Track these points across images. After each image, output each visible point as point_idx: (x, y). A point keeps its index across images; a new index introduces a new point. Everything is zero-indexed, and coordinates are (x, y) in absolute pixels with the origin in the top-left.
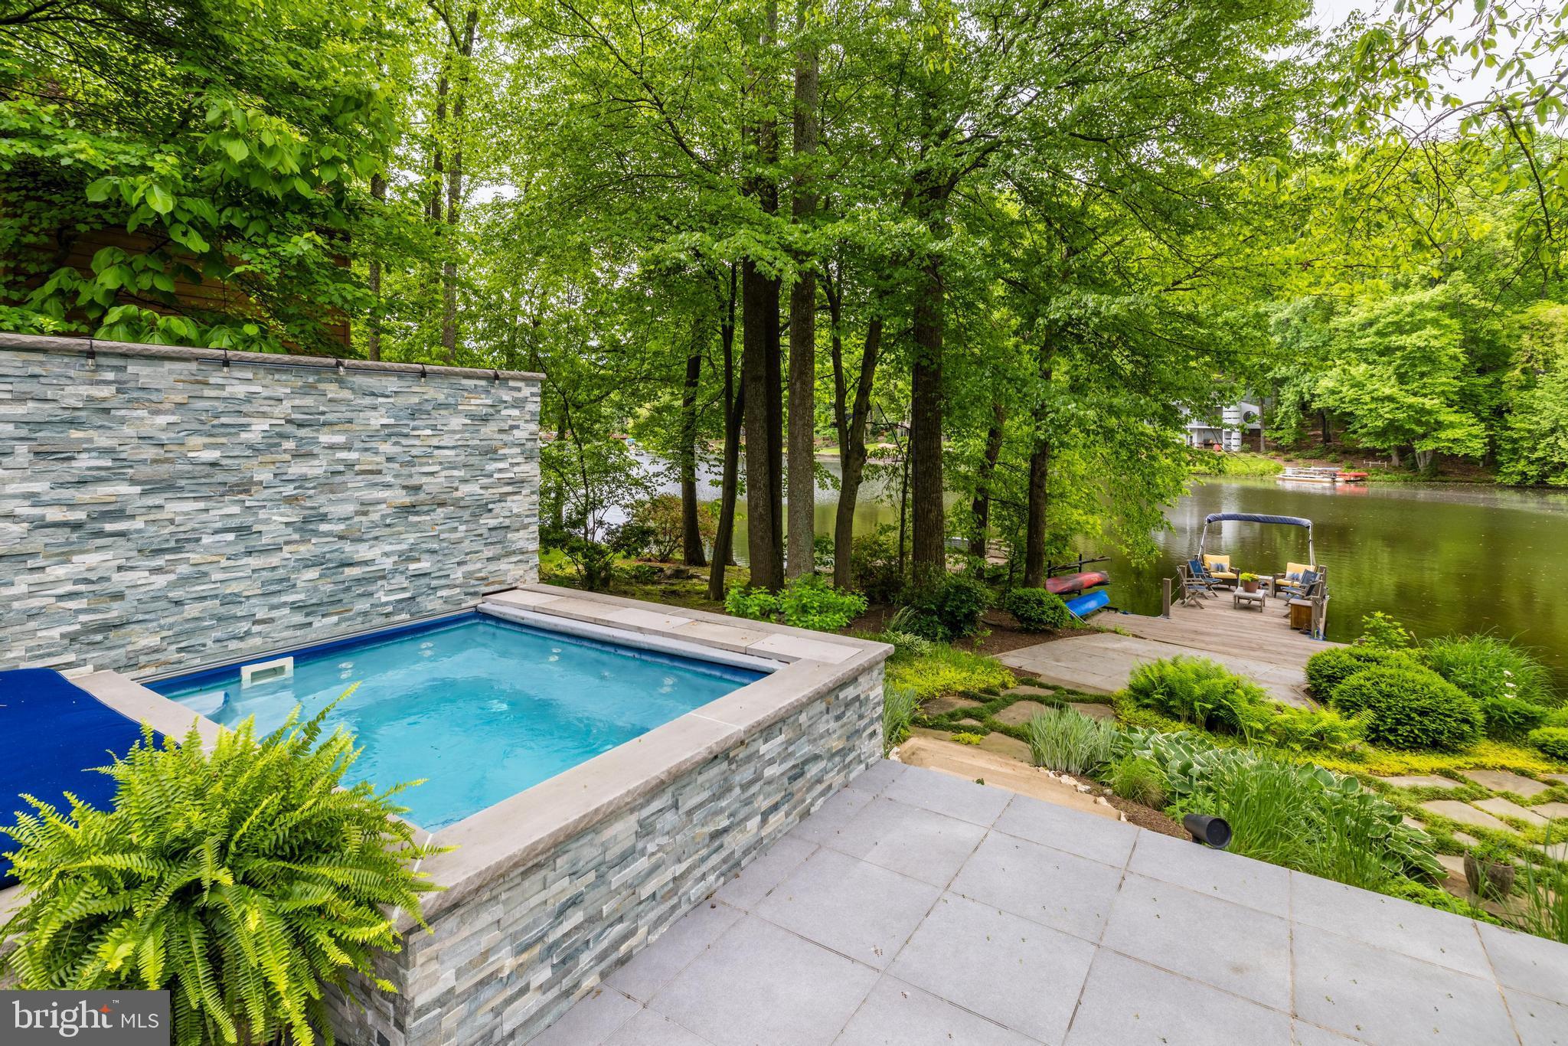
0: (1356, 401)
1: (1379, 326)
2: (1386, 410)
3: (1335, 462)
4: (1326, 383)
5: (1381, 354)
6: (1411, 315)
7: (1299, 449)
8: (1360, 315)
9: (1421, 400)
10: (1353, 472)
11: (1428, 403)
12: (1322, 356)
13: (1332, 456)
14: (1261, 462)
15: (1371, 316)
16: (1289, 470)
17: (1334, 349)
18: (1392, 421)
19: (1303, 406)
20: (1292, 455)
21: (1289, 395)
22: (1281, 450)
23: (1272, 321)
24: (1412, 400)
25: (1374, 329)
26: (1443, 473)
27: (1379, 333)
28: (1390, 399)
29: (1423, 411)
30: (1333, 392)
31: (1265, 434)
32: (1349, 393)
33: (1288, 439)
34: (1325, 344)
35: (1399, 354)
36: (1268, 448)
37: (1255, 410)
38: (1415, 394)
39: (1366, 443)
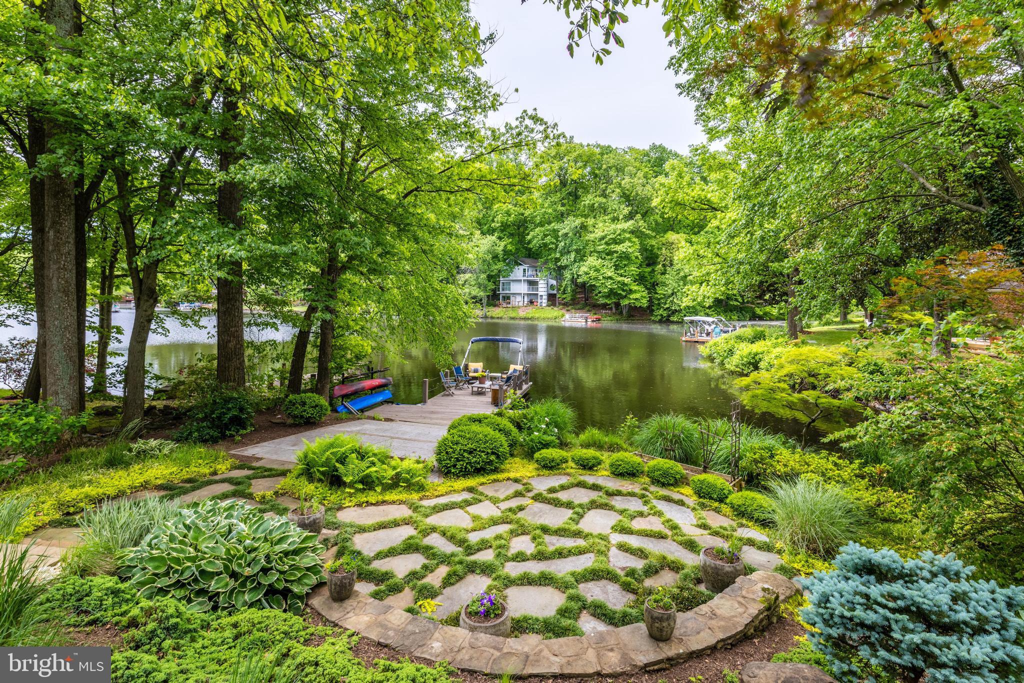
0: (596, 279)
1: (607, 239)
2: (609, 283)
3: (589, 311)
4: (584, 269)
5: (608, 254)
6: (620, 235)
7: (573, 304)
8: (599, 234)
9: (623, 278)
10: (595, 316)
11: (626, 280)
12: (581, 256)
13: (587, 308)
14: (555, 312)
15: (603, 234)
16: (567, 316)
17: (588, 251)
18: (611, 290)
19: (573, 281)
20: (570, 308)
21: (567, 275)
22: (565, 305)
23: (560, 234)
24: (620, 279)
25: (603, 242)
26: (633, 316)
27: (606, 243)
28: (610, 278)
29: (624, 284)
30: (587, 274)
31: (558, 296)
32: (593, 274)
33: (568, 297)
34: (584, 248)
35: (615, 255)
36: (560, 304)
37: (554, 282)
38: (621, 276)
39: (602, 301)
